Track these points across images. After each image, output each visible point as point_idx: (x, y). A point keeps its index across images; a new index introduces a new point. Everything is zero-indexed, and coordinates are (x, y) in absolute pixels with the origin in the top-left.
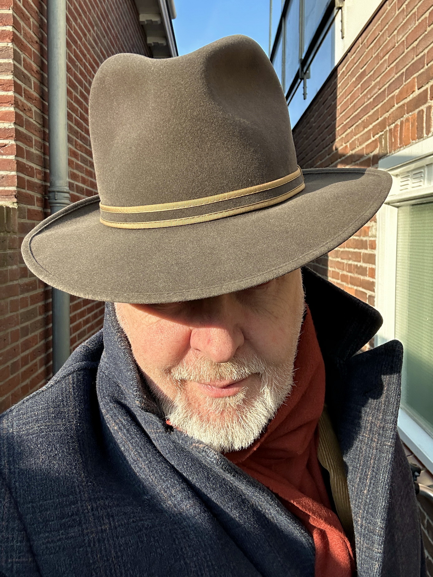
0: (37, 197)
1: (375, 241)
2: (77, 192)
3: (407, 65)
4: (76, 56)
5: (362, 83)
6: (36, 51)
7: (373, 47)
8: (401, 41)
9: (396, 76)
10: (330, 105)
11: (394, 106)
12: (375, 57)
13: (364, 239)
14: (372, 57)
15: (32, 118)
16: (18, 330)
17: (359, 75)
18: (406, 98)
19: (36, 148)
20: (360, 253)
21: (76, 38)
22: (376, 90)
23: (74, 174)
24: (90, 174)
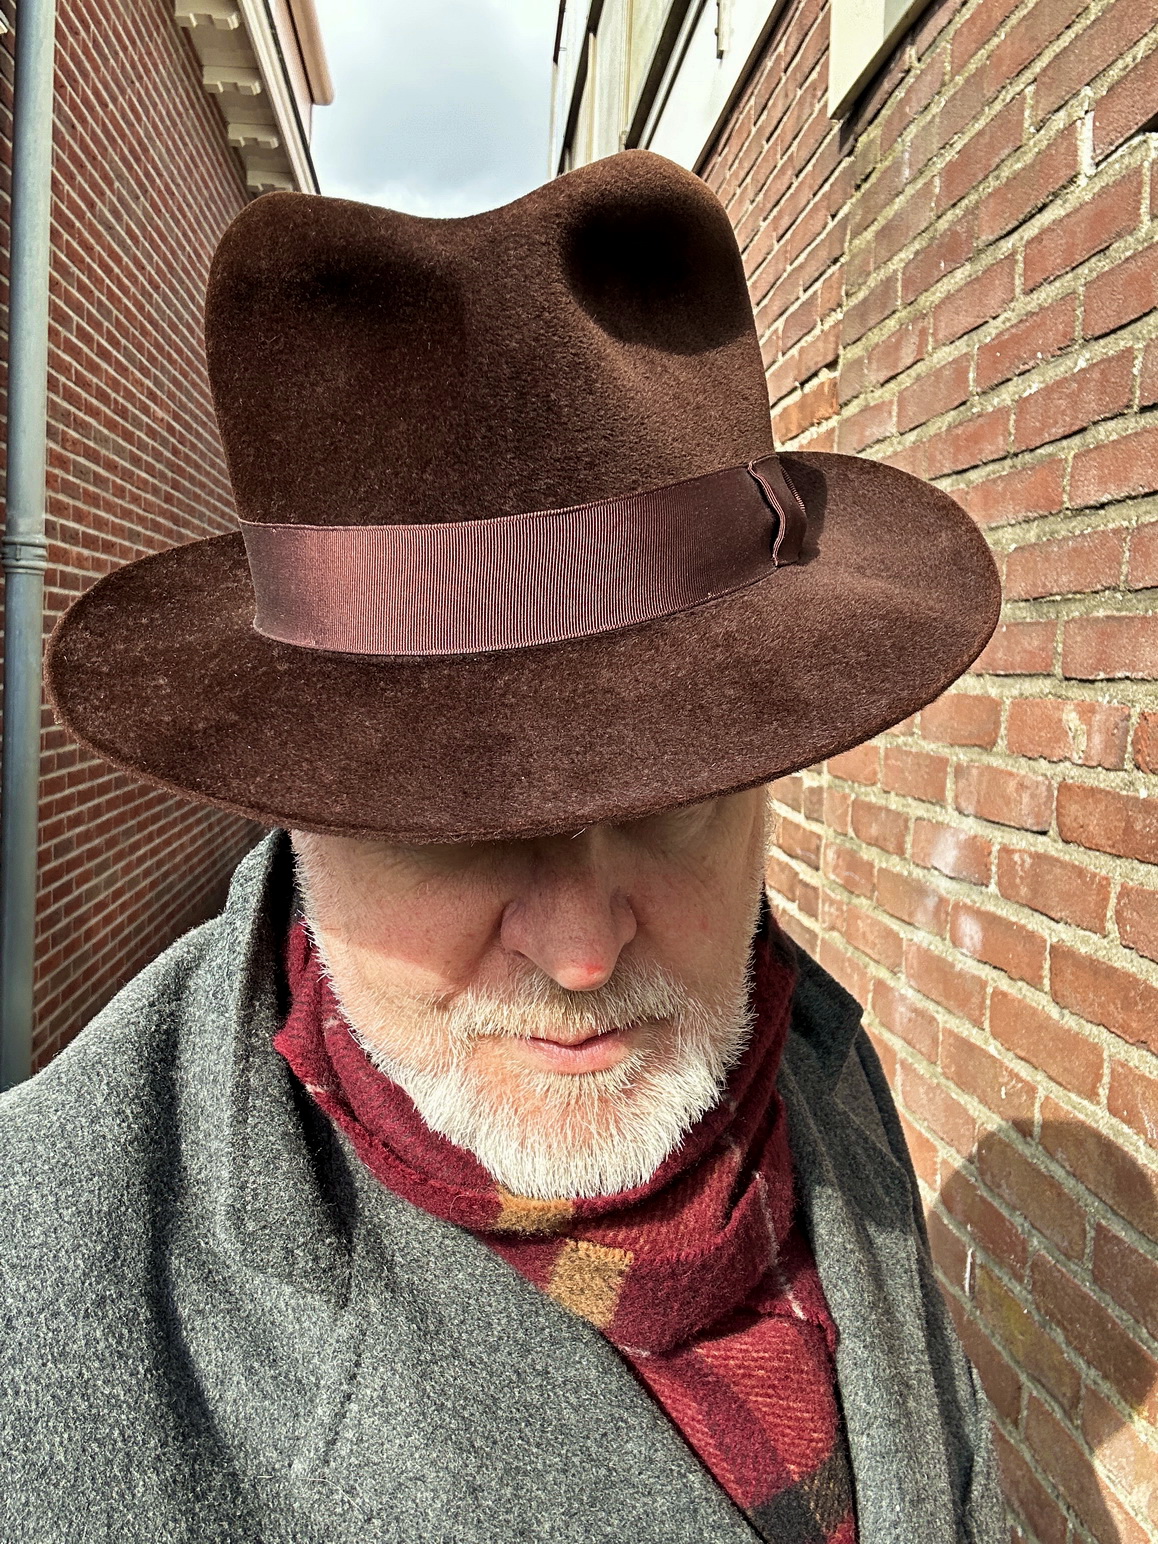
2: (63, 541)
4: (72, 254)
21: (72, 217)
23: (58, 502)
24: (94, 500)
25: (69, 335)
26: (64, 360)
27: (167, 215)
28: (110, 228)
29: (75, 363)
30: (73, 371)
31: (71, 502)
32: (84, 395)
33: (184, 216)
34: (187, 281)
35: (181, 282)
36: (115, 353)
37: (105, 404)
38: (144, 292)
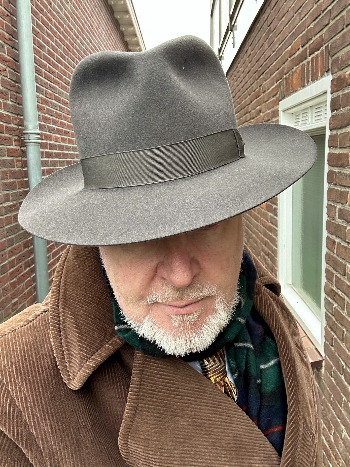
0: (14, 139)
2: (49, 132)
4: (43, 22)
6: (7, 23)
7: (275, 9)
8: (292, 6)
9: (289, 36)
10: (250, 54)
11: (288, 59)
12: (277, 18)
14: (275, 17)
15: (7, 77)
16: (5, 241)
17: (267, 31)
18: (295, 53)
19: (11, 99)
21: (43, 7)
22: (278, 45)
23: (46, 117)
24: (59, 116)
25: (45, 53)
26: (44, 63)
27: (80, 11)
28: (58, 13)
29: (48, 64)
30: (48, 67)
31: (51, 117)
32: (53, 77)
33: (86, 11)
34: (89, 35)
35: (87, 36)
36: (63, 61)
37: (61, 80)
38: (73, 39)
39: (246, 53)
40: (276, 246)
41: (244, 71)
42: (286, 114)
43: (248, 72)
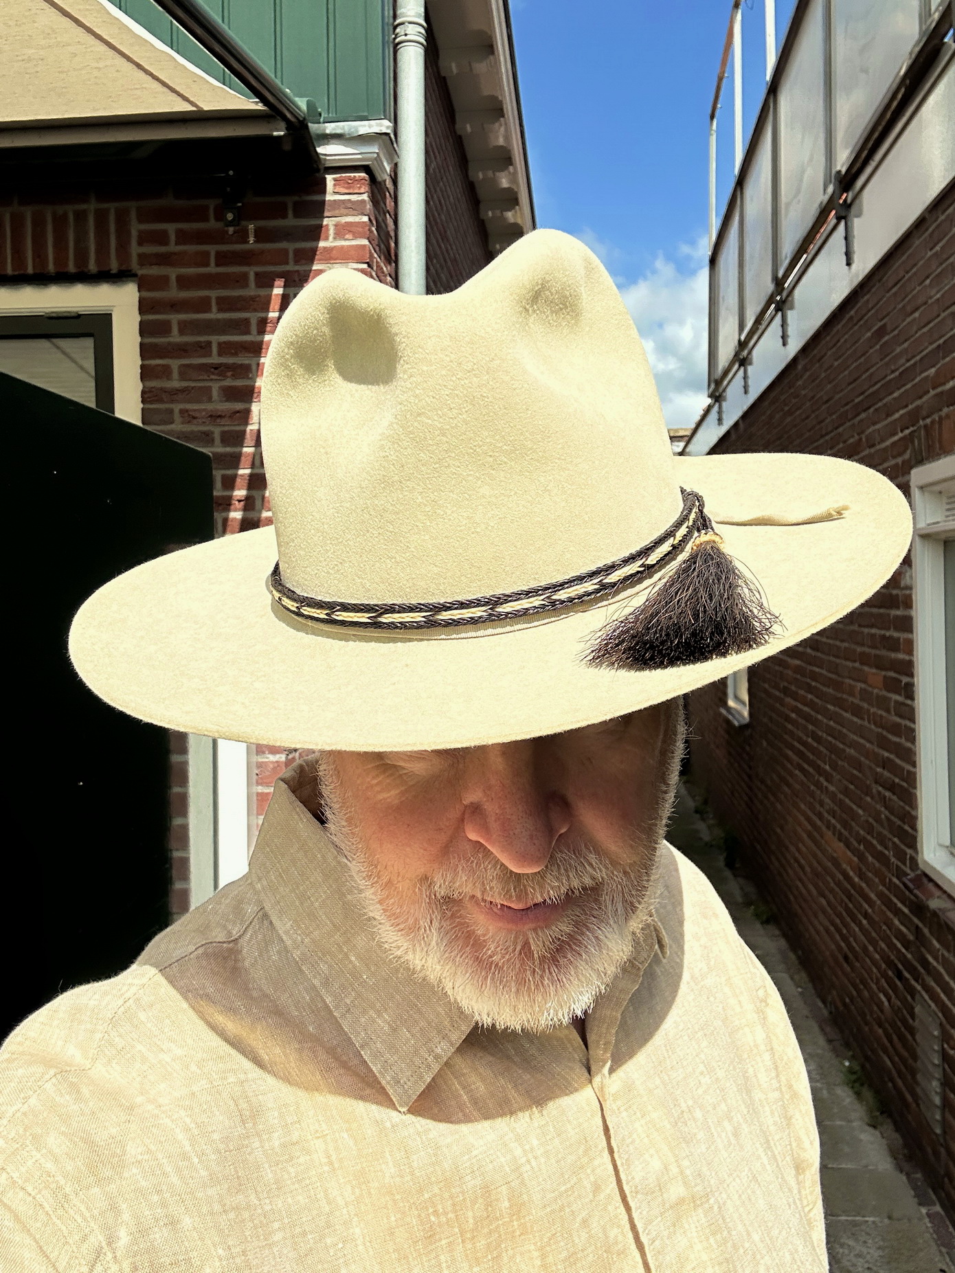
1: (910, 597)
3: (943, 336)
5: (881, 343)
7: (895, 294)
8: (935, 298)
9: (930, 348)
10: (831, 366)
11: (929, 392)
12: (900, 309)
13: (895, 592)
14: (895, 308)
17: (877, 330)
18: (944, 384)
20: (889, 615)
22: (903, 360)
39: (819, 361)
40: (914, 764)
41: (813, 397)
42: (926, 494)
43: (827, 402)
